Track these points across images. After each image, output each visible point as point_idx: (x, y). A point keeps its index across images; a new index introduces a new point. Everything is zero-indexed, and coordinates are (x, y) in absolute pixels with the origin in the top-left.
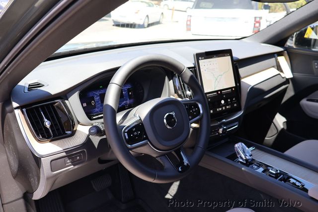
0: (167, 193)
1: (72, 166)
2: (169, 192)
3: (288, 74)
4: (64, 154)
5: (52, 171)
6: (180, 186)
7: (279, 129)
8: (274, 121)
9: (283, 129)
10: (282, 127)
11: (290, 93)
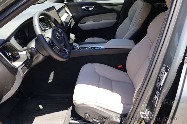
0: (48, 80)
1: (27, 70)
2: (50, 79)
3: (71, 15)
4: (24, 65)
5: (23, 73)
6: (54, 73)
7: (74, 40)
8: (70, 37)
9: (75, 39)
10: (74, 38)
11: (73, 23)
